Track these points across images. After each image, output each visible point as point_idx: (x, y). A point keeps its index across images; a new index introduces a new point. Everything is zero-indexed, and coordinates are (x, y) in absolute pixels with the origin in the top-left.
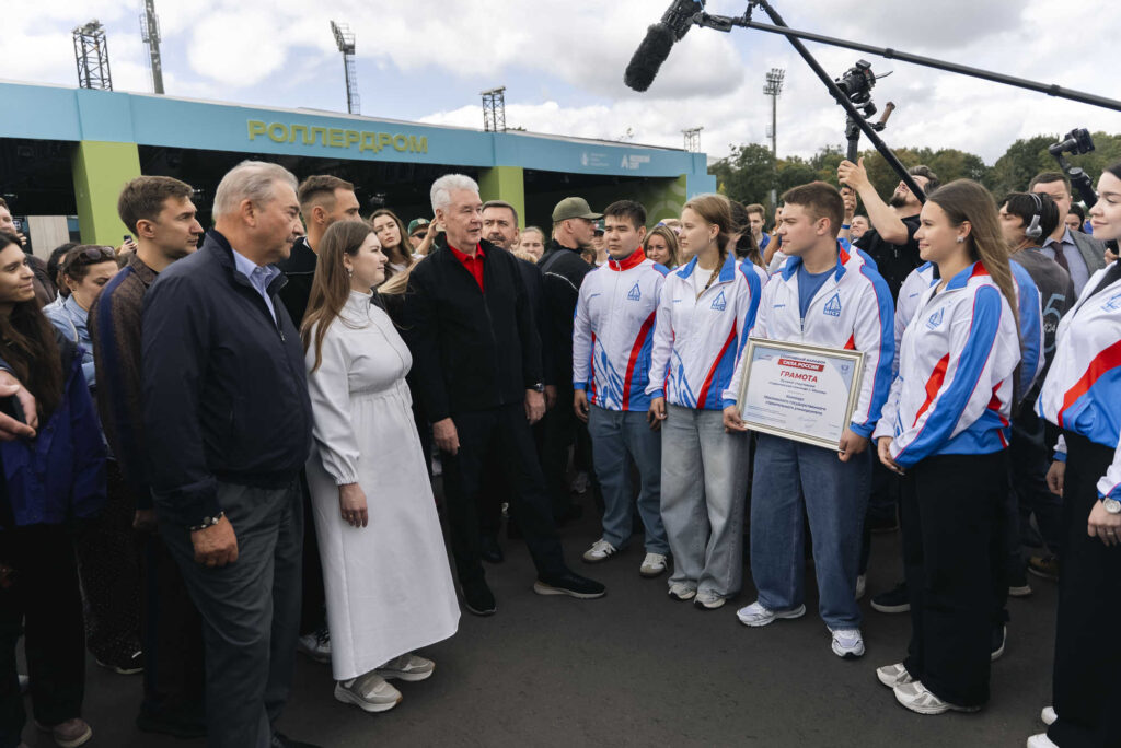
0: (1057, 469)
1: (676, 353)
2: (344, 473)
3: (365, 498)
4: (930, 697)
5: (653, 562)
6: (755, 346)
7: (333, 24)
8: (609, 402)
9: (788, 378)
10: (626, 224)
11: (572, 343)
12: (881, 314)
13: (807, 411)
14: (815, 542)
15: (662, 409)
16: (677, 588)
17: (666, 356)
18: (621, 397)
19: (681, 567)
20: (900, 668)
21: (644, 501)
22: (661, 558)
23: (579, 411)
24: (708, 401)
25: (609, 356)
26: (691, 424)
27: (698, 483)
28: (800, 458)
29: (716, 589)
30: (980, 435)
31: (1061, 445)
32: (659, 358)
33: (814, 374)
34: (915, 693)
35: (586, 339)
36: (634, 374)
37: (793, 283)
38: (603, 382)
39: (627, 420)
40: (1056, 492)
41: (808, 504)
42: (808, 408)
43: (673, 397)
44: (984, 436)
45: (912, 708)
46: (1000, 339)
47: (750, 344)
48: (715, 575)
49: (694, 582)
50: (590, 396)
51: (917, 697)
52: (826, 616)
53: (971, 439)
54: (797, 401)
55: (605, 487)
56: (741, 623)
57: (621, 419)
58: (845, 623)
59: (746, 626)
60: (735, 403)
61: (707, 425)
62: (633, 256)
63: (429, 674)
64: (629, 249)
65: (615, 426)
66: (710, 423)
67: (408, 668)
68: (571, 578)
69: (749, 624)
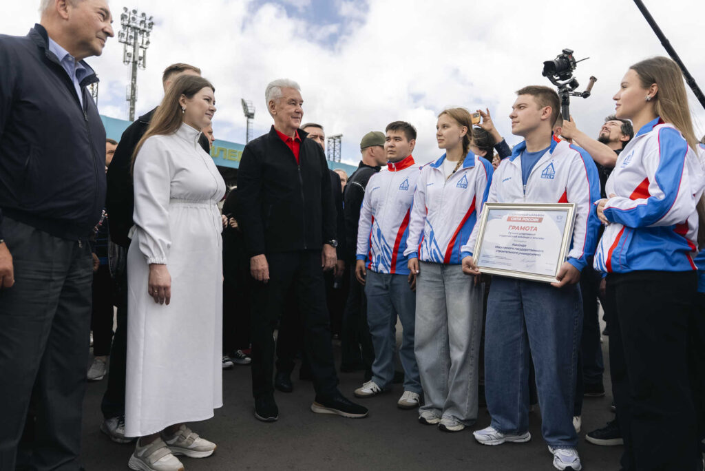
1: (428, 222)
2: (156, 255)
3: (169, 280)
5: (408, 397)
6: (490, 209)
7: (243, 101)
8: (381, 267)
9: (514, 231)
10: (400, 136)
11: (357, 226)
13: (529, 254)
14: (536, 370)
15: (417, 266)
16: (425, 414)
17: (421, 228)
18: (390, 263)
19: (429, 398)
21: (404, 348)
22: (415, 395)
23: (359, 275)
24: (452, 257)
25: (383, 232)
26: (439, 277)
27: (443, 327)
28: (523, 297)
29: (457, 416)
30: (670, 253)
32: (415, 229)
33: (535, 225)
35: (366, 222)
36: (400, 245)
37: (517, 161)
38: (377, 252)
39: (394, 282)
41: (531, 336)
42: (529, 252)
43: (425, 256)
44: (673, 255)
47: (486, 208)
48: (456, 401)
49: (440, 410)
50: (368, 264)
52: (547, 436)
53: (661, 258)
54: (521, 248)
55: (375, 338)
56: (477, 442)
57: (389, 281)
58: (564, 443)
59: (480, 444)
60: (471, 254)
61: (452, 277)
62: (405, 160)
63: (210, 453)
64: (402, 155)
65: (384, 287)
66: (454, 275)
67: (193, 446)
68: (341, 400)
69: (482, 442)
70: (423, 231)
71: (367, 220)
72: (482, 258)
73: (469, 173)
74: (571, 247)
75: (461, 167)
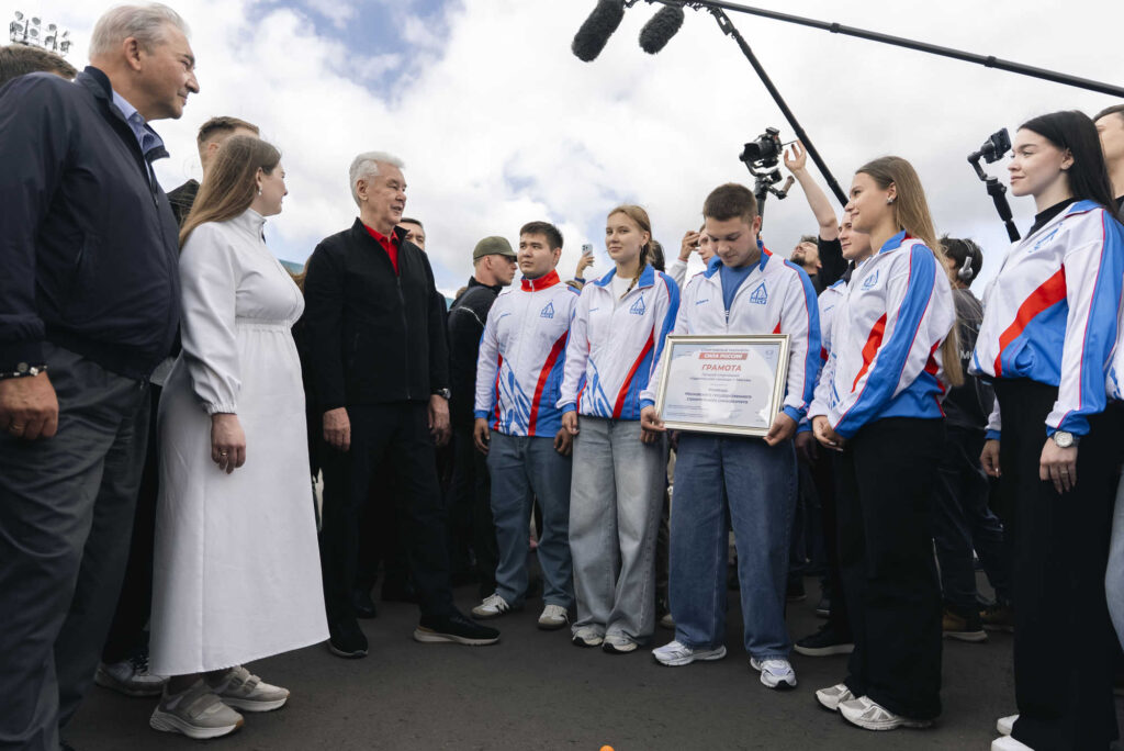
0: (991, 447)
1: (591, 361)
2: (222, 399)
3: (243, 437)
4: (879, 711)
5: (553, 613)
6: (674, 343)
8: (514, 426)
9: (710, 371)
10: (541, 242)
11: (475, 369)
12: (807, 302)
13: (734, 402)
15: (575, 422)
16: (583, 633)
17: (581, 370)
18: (527, 421)
19: (588, 610)
20: (842, 688)
21: (547, 543)
22: (561, 610)
23: (480, 440)
24: (625, 409)
25: (517, 377)
26: (606, 437)
27: (610, 512)
28: (726, 460)
29: (628, 631)
30: (921, 396)
31: (994, 419)
32: (573, 371)
33: (736, 364)
34: (863, 707)
35: (491, 365)
36: (542, 395)
37: (716, 278)
38: (508, 405)
39: (533, 448)
40: (992, 473)
41: (734, 513)
42: (732, 398)
43: (586, 408)
44: (923, 398)
45: (860, 724)
46: (936, 298)
47: (669, 342)
48: (628, 612)
49: (603, 625)
50: (492, 424)
51: (865, 711)
52: (753, 645)
53: (912, 402)
54: (721, 393)
55: (502, 530)
56: (658, 662)
57: (526, 446)
58: (774, 653)
59: (663, 665)
60: (653, 403)
61: (623, 438)
62: (547, 276)
63: (281, 703)
64: (542, 268)
65: (518, 456)
66: (626, 435)
67: (254, 694)
68: (460, 621)
69: (666, 663)
70: (584, 375)
71: (492, 362)
72: (667, 410)
73: (647, 294)
74: (786, 393)
75: (636, 287)
